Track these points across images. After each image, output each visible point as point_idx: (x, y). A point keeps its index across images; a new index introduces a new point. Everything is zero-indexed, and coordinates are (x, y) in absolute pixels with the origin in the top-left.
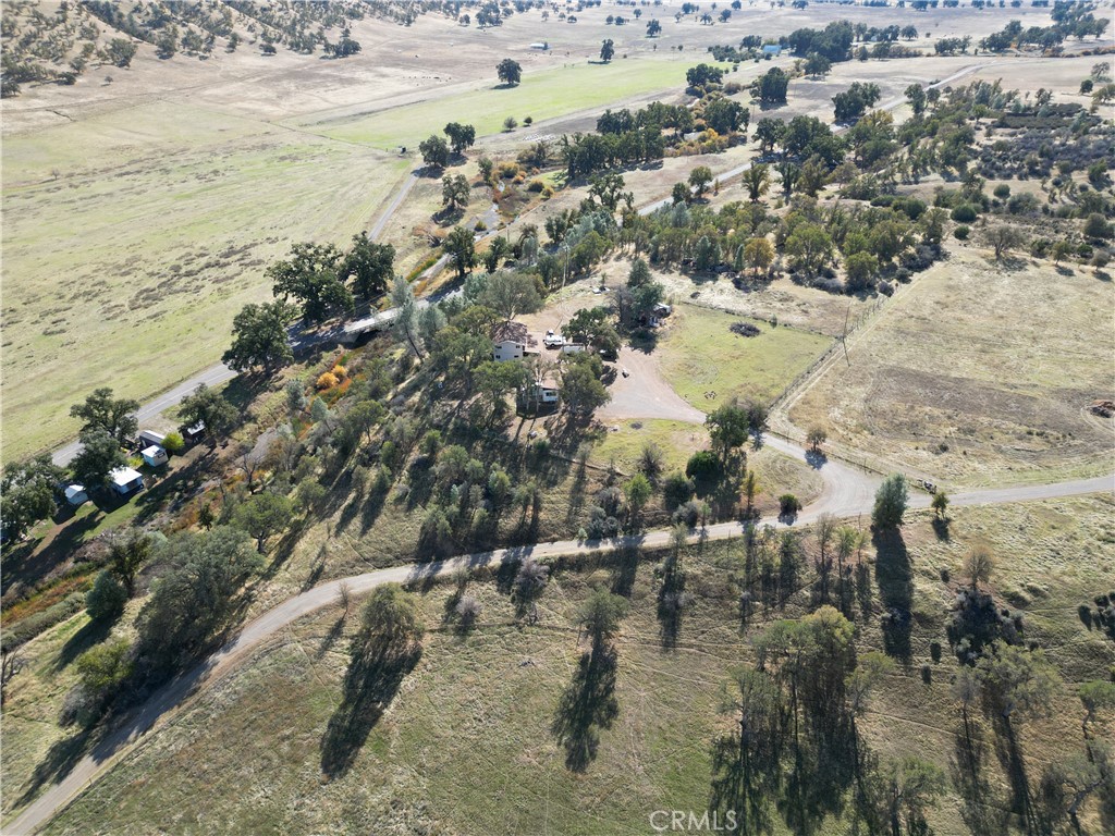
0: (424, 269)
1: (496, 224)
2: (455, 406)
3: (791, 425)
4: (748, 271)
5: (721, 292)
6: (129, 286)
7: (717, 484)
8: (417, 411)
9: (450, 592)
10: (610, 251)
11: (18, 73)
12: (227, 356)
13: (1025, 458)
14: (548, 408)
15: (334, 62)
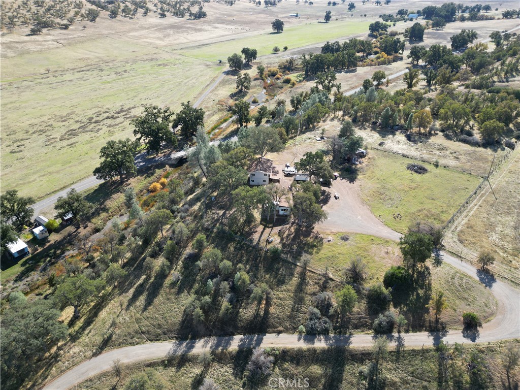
0: (222, 123)
1: (264, 100)
2: (221, 214)
3: (461, 246)
4: (415, 130)
5: (398, 143)
6: (64, 127)
7: (408, 295)
8: (195, 217)
9: (197, 371)
10: (327, 115)
11: (43, 24)
12: (97, 171)
14: (282, 220)
15: (193, 21)
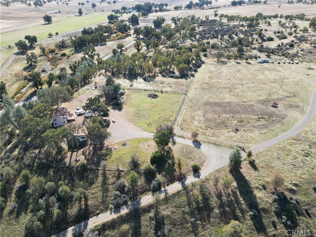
0: (22, 89)
1: (50, 69)
2: (37, 153)
3: (182, 131)
4: (147, 75)
5: (139, 83)
7: (164, 165)
8: (17, 159)
10: (95, 73)
13: (263, 128)
14: (83, 145)
